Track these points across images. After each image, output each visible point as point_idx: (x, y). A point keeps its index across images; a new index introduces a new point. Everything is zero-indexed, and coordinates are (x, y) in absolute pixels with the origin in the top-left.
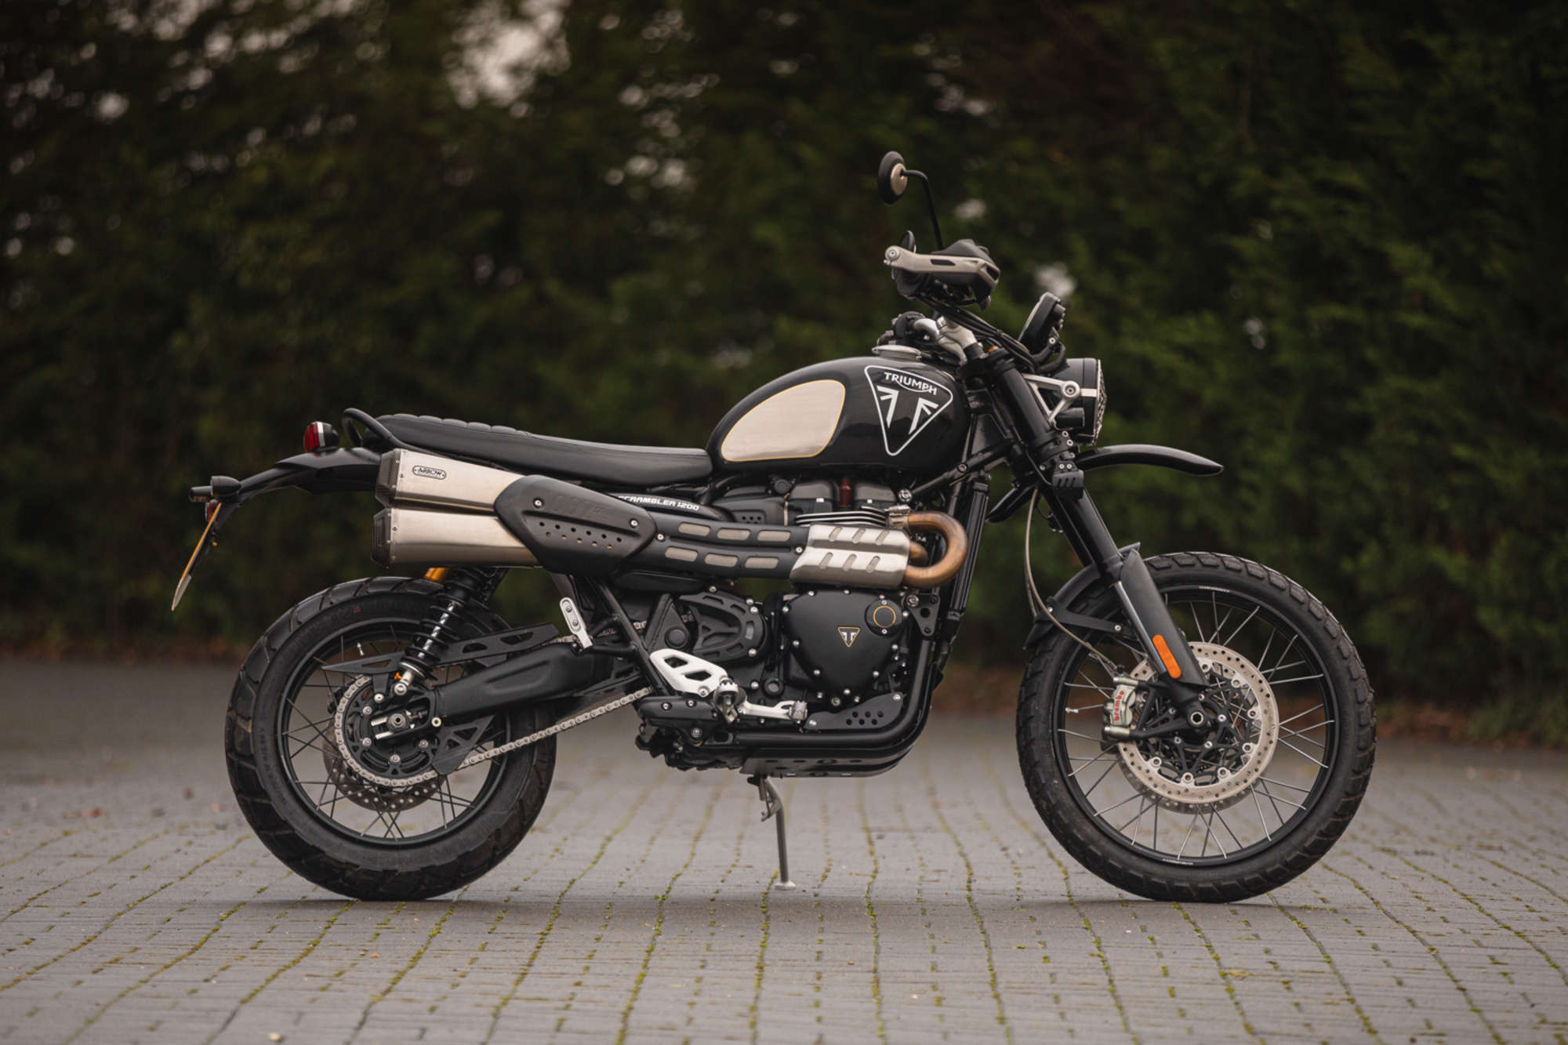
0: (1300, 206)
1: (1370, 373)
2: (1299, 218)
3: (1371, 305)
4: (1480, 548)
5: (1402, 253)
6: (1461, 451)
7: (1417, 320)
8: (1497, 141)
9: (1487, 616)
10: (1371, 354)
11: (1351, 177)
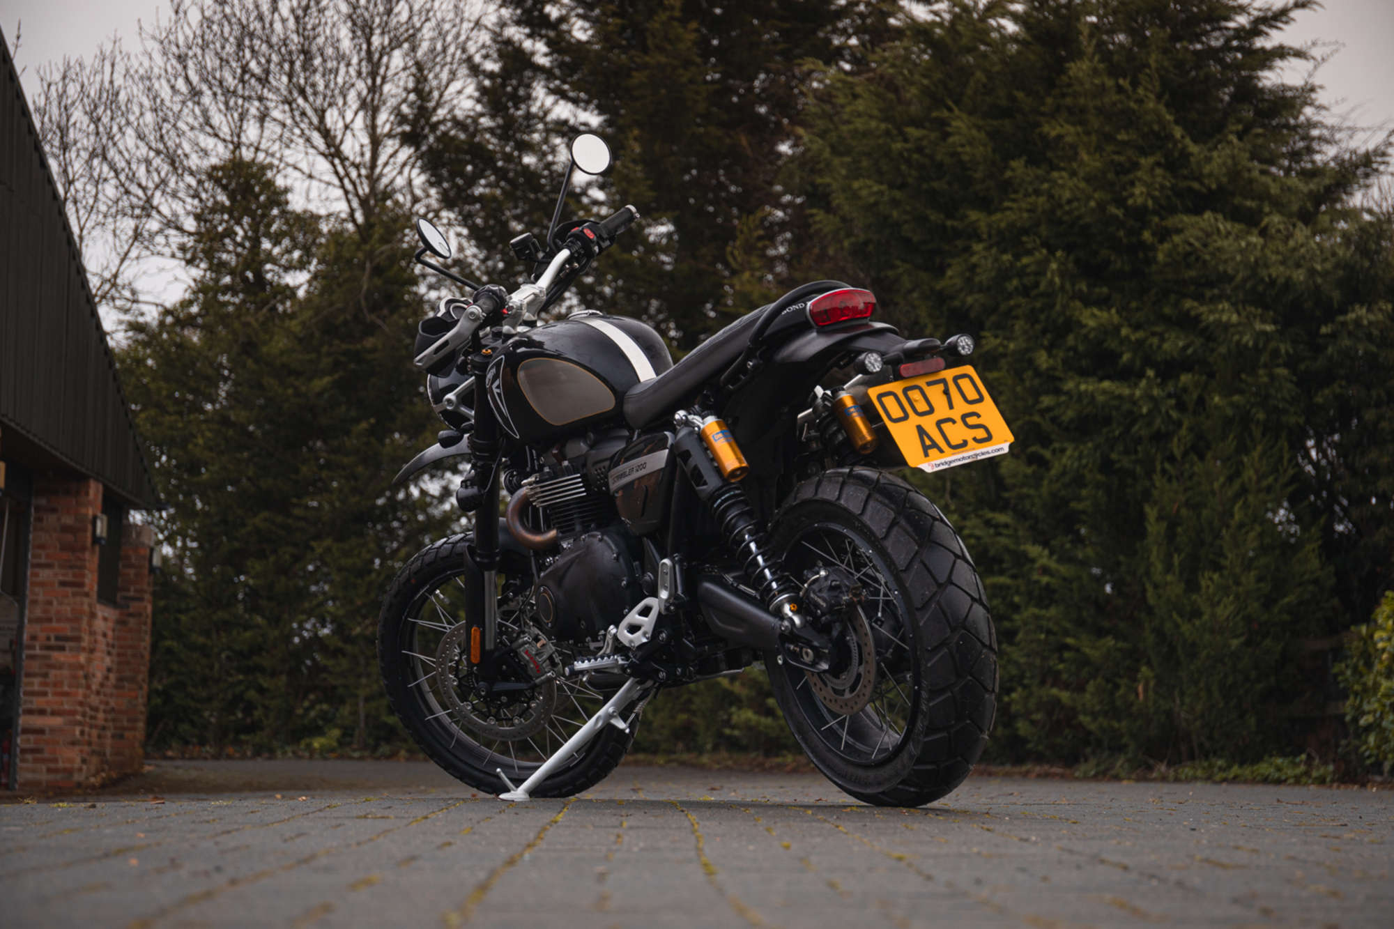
0: (978, 532)
1: (1016, 608)
2: (978, 538)
3: (1014, 577)
4: (1081, 688)
5: (1034, 550)
6: (1070, 641)
7: (1045, 579)
8: (1084, 492)
9: (1085, 719)
10: (1016, 599)
11: (1002, 518)
